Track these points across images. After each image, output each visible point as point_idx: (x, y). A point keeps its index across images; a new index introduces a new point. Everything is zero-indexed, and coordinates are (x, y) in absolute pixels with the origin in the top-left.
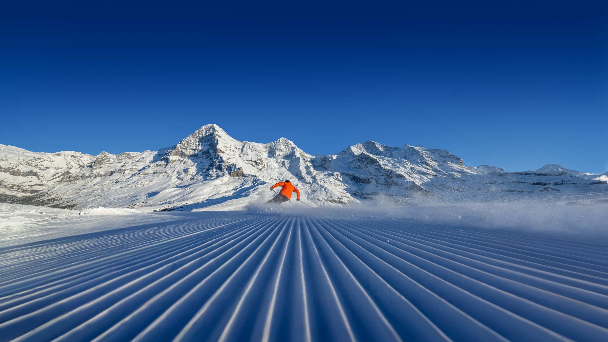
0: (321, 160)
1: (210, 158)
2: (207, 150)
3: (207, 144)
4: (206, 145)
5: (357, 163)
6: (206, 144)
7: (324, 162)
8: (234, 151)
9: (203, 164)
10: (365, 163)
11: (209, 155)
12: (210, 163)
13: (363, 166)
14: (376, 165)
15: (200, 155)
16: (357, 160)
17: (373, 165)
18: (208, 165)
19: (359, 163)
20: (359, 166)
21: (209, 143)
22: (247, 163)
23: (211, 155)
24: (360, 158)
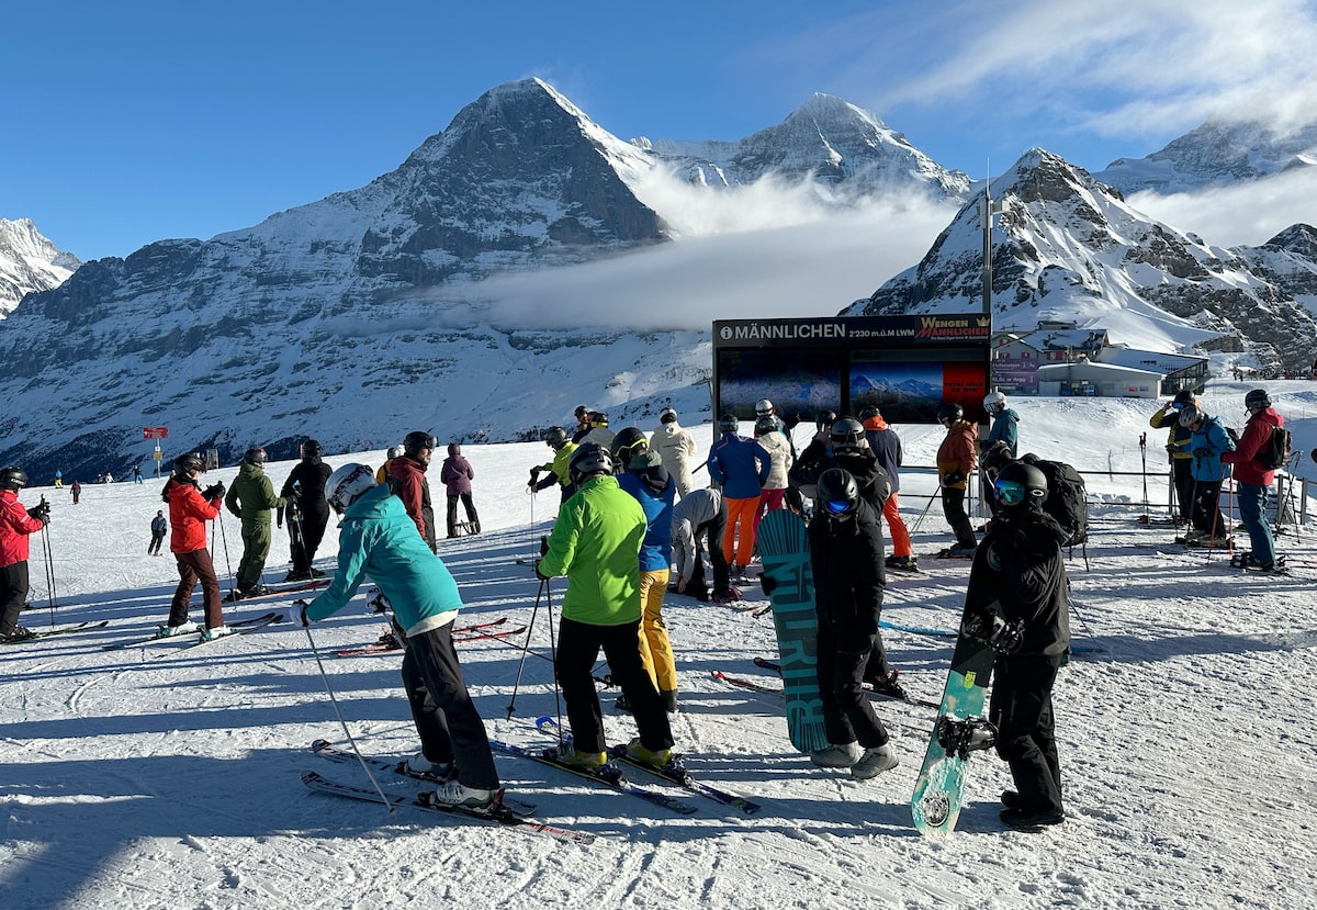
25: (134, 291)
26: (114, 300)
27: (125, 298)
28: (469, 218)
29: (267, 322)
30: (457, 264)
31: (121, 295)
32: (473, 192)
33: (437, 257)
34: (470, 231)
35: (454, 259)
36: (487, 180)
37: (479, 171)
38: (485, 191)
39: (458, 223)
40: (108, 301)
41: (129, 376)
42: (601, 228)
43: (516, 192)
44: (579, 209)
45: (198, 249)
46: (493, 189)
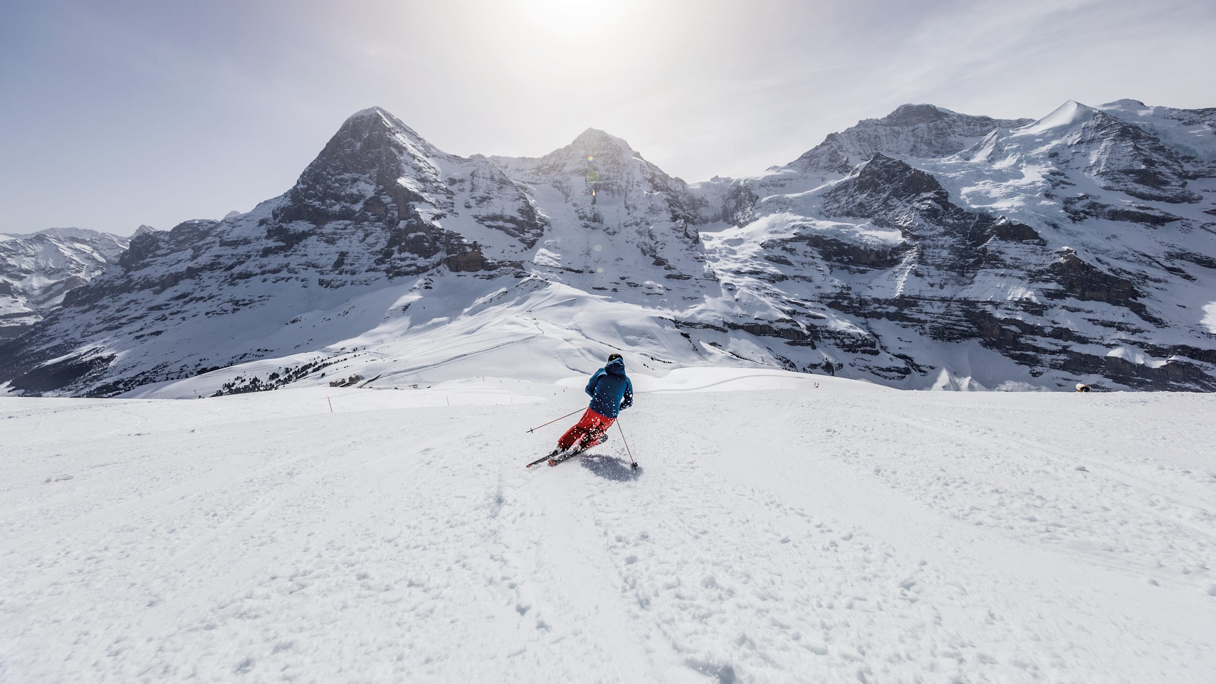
0: (723, 197)
1: (387, 219)
2: (375, 194)
3: (370, 178)
4: (370, 181)
5: (852, 196)
6: (368, 175)
7: (733, 203)
8: (447, 191)
9: (371, 240)
10: (885, 196)
11: (381, 210)
12: (389, 234)
13: (876, 206)
14: (925, 199)
15: (359, 212)
16: (854, 185)
17: (914, 197)
18: (386, 241)
19: (862, 197)
20: (861, 205)
21: (374, 172)
22: (490, 227)
23: (387, 211)
24: (868, 177)
25: (169, 251)
26: (156, 256)
27: (162, 255)
28: (322, 199)
29: (215, 269)
30: (313, 230)
31: (160, 254)
32: (329, 182)
33: (301, 226)
34: (323, 207)
35: (312, 226)
36: (338, 174)
37: (335, 168)
38: (337, 181)
39: (317, 204)
40: (152, 257)
41: (136, 304)
42: (392, 202)
43: (355, 180)
44: (382, 190)
45: (212, 226)
46: (342, 180)
